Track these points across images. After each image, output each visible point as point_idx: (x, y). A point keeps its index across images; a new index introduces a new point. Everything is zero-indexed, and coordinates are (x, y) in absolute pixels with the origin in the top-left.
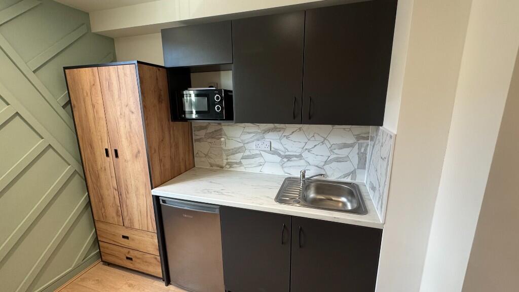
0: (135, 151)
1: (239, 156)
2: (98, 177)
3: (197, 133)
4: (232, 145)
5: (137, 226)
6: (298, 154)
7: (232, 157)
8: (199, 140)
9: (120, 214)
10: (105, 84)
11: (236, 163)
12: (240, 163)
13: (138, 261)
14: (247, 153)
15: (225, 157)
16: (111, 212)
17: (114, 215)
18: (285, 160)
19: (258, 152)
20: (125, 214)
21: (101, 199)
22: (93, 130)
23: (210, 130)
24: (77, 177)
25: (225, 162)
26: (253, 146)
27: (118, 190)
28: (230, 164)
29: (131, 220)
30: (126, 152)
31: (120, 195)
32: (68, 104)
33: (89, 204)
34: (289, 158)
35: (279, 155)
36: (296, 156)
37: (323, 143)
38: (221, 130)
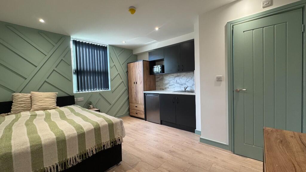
0: (141, 81)
1: (168, 85)
2: (131, 90)
3: (157, 79)
4: (166, 82)
5: (139, 103)
6: (184, 83)
7: (166, 86)
8: (157, 81)
9: (136, 100)
10: (136, 66)
11: (167, 88)
12: (168, 88)
13: (139, 114)
14: (170, 84)
15: (164, 86)
16: (134, 99)
17: (134, 100)
18: (181, 85)
19: (173, 84)
20: (137, 99)
21: (132, 96)
22: (132, 77)
23: (160, 78)
24: (127, 90)
25: (164, 87)
26: (172, 82)
27: (136, 93)
28: (166, 88)
29: (138, 102)
30: (139, 83)
31: (136, 94)
32: (127, 72)
33: (128, 98)
34: (182, 85)
35: (179, 84)
36: (184, 84)
37: (191, 79)
38: (163, 78)
